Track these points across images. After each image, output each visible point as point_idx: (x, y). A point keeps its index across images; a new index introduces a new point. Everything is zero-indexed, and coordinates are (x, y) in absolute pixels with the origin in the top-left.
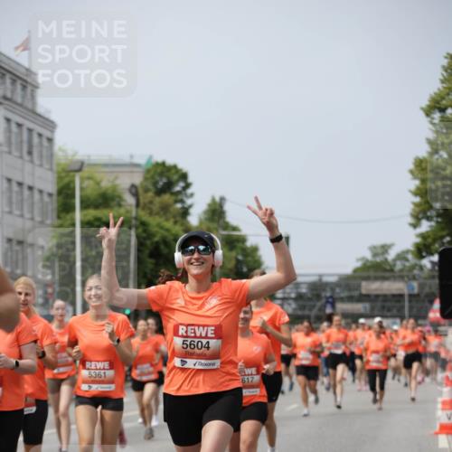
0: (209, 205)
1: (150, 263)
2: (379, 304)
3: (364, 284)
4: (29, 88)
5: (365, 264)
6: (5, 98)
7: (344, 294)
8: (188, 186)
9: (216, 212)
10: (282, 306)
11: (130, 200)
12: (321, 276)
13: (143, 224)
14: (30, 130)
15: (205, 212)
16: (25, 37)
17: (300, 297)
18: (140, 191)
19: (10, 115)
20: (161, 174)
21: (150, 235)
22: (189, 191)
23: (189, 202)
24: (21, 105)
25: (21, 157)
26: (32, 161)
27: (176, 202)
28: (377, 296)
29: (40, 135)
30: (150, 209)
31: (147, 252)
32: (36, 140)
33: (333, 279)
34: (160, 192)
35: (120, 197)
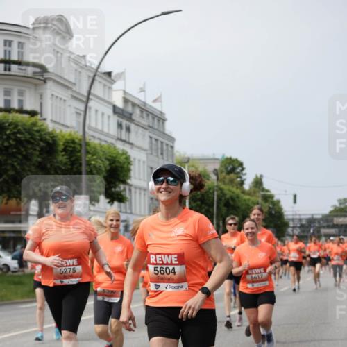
0: (255, 179)
1: (224, 210)
2: (343, 229)
3: (335, 219)
4: (161, 121)
5: (335, 209)
6: (149, 126)
7: (325, 224)
8: (243, 169)
9: (258, 183)
10: (293, 231)
11: (214, 177)
12: (313, 215)
13: (221, 189)
14: (162, 143)
15: (252, 183)
16: (159, 95)
17: (302, 226)
18: (219, 173)
19: (152, 135)
20: (230, 164)
21: (224, 195)
22: (244, 172)
23: (244, 177)
24: (157, 130)
25: (157, 156)
26: (163, 158)
27: (237, 177)
28: (342, 225)
29: (167, 145)
30: (224, 181)
31: (222, 204)
32: (165, 147)
33: (319, 217)
34: (229, 173)
35: (208, 176)
